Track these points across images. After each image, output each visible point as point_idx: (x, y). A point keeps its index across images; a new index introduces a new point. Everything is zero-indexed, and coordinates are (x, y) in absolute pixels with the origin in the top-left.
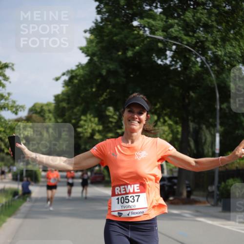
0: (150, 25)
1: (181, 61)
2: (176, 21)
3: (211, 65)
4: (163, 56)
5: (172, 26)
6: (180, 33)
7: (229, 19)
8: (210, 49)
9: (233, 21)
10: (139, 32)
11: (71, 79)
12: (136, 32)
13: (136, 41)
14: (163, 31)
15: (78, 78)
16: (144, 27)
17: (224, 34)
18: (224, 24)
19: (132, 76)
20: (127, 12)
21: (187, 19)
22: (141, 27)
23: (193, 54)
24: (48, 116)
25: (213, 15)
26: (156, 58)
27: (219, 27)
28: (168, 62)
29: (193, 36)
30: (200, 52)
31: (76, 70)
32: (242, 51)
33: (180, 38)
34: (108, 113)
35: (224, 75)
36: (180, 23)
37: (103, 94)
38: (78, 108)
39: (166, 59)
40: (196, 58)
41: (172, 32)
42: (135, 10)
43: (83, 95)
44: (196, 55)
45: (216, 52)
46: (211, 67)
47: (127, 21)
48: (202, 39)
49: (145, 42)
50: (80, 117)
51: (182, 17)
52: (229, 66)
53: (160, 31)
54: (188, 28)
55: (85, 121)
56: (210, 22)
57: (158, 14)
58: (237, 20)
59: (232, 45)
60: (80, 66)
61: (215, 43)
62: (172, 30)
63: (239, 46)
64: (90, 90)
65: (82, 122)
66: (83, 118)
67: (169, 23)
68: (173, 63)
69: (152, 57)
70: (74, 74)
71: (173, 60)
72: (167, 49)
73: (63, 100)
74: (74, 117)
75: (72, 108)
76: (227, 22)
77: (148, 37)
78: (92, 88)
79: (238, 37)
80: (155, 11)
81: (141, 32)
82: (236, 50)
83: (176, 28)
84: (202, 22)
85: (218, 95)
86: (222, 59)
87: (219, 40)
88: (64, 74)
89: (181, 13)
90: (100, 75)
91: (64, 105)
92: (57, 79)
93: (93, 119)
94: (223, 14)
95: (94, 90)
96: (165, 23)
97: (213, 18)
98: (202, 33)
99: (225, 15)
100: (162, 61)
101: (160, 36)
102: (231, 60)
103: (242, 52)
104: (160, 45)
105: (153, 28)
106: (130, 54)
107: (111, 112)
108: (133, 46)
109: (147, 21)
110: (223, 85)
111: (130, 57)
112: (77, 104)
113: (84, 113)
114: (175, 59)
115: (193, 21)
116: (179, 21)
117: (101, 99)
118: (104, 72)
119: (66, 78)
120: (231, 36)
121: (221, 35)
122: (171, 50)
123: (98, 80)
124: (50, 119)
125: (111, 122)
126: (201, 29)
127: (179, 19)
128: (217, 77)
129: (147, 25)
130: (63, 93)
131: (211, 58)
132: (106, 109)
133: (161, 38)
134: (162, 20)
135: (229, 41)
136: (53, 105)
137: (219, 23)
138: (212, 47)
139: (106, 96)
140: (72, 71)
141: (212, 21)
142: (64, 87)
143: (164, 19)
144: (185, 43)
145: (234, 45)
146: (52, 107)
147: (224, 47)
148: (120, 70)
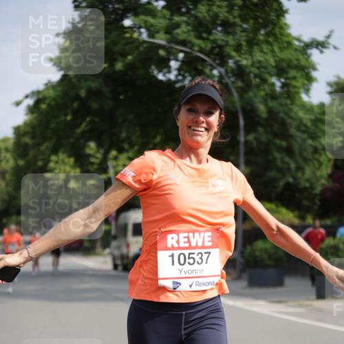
0: (148, 24)
1: (190, 75)
2: (184, 18)
3: (232, 79)
4: (165, 68)
5: (178, 26)
6: (190, 35)
7: (258, 14)
8: (231, 57)
9: (263, 16)
10: (132, 34)
11: (38, 102)
12: (128, 35)
13: (127, 48)
14: (166, 33)
15: (47, 101)
16: (140, 27)
17: (251, 35)
18: (251, 22)
19: (122, 97)
20: (116, 6)
21: (199, 15)
22: (135, 27)
23: (208, 65)
24: (5, 157)
25: (236, 8)
26: (156, 72)
27: (245, 26)
28: (172, 76)
29: (207, 39)
30: (218, 62)
31: (44, 90)
32: (277, 59)
33: (190, 42)
34: (88, 151)
35: (251, 94)
36: (189, 22)
37: (81, 124)
38: (46, 144)
39: (169, 72)
40: (211, 70)
41: (178, 34)
42: (126, 4)
43: (53, 125)
44: (211, 65)
45: (239, 61)
46: (233, 83)
47: (115, 19)
48: (220, 42)
49: (141, 49)
50: (49, 157)
51: (193, 12)
52: (258, 80)
53: (162, 32)
54: (201, 28)
55: (57, 162)
56: (231, 19)
57: (159, 8)
58: (269, 15)
59: (262, 51)
60: (50, 85)
61: (238, 48)
62: (178, 31)
63: (273, 51)
64: (63, 118)
65: (52, 165)
66: (53, 158)
67: (173, 22)
68: (180, 78)
69: (150, 71)
70: (41, 96)
71: (179, 74)
72: (172, 57)
73: (25, 134)
74: (40, 157)
75: (39, 145)
76: (256, 18)
77: (145, 42)
78: (66, 115)
79: (270, 40)
80: (155, 4)
81: (136, 35)
82: (267, 57)
83: (184, 28)
84: (220, 19)
85: (242, 122)
86: (247, 70)
87: (244, 43)
88: (27, 97)
89: (191, 7)
90: (78, 97)
91: (27, 140)
92: (18, 104)
93: (66, 160)
94: (251, 6)
95: (69, 118)
96: (167, 21)
97: (236, 13)
98: (221, 34)
99: (254, 8)
100: (164, 75)
101: (162, 39)
102: (261, 72)
103: (276, 61)
104: (162, 52)
105: (152, 29)
106: (119, 66)
107: (92, 149)
108: (124, 55)
109: (143, 20)
110: (248, 108)
111: (120, 71)
112: (44, 139)
113: (55, 151)
114: (182, 73)
115: (208, 18)
116: (189, 18)
117: (79, 131)
118: (83, 93)
119: (30, 102)
120: (261, 38)
121: (247, 36)
122: (177, 60)
123: (75, 105)
124: (8, 161)
125: (93, 164)
126: (219, 29)
127: (188, 15)
128: (241, 97)
129: (143, 25)
130: (26, 124)
131: (232, 70)
132: (85, 146)
133: (163, 42)
134: (164, 17)
135: (257, 44)
136: (12, 141)
137: (244, 20)
138: (234, 54)
139: (86, 126)
140: (38, 92)
141: (235, 17)
142: (27, 114)
143: (168, 16)
144: (196, 48)
145: (265, 50)
146: (10, 144)
147: (251, 54)
148: (106, 90)
